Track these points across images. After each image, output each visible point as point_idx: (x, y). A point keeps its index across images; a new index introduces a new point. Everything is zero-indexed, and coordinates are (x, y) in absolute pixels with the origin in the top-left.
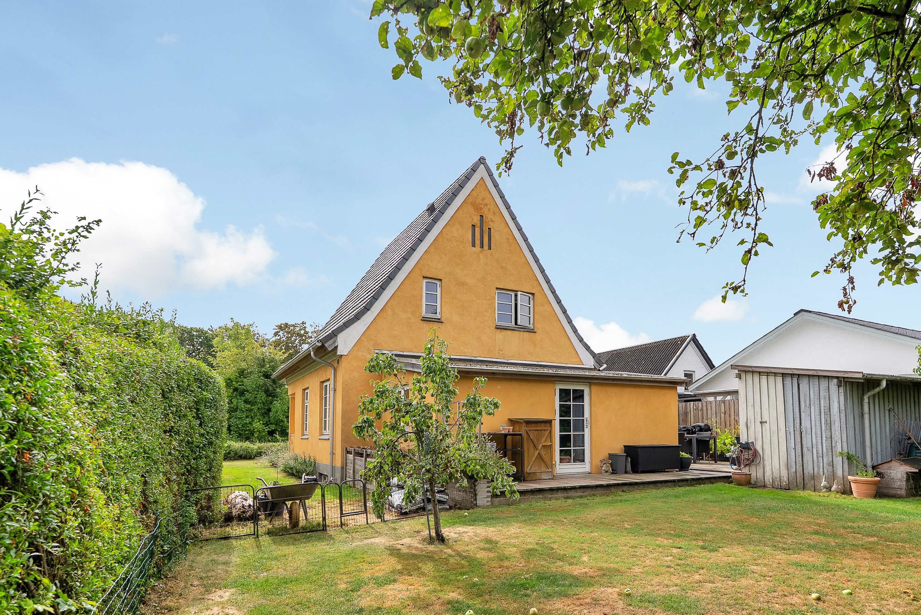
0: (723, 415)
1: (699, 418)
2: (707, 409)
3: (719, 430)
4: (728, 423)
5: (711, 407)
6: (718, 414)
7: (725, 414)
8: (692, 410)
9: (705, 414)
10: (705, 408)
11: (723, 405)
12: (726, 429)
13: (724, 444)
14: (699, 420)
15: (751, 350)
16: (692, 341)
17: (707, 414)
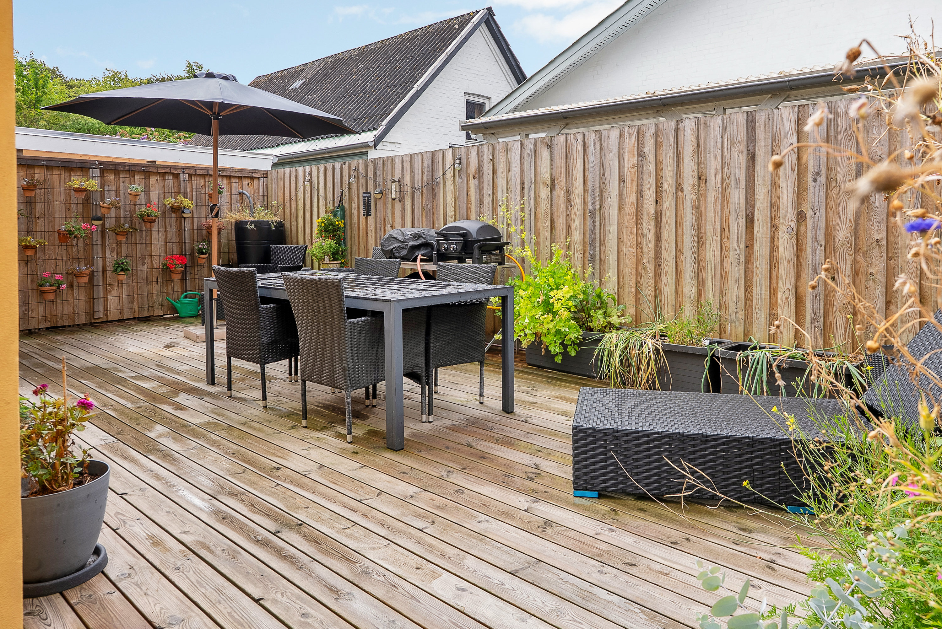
0: (544, 193)
1: (468, 201)
2: (494, 172)
3: (529, 253)
4: (561, 222)
5: (508, 162)
6: (530, 190)
7: (553, 187)
8: (449, 173)
9: (487, 190)
10: (487, 168)
11: (545, 154)
12: (556, 247)
13: (548, 308)
14: (468, 210)
15: (616, 27)
16: (483, 25)
17: (494, 187)
